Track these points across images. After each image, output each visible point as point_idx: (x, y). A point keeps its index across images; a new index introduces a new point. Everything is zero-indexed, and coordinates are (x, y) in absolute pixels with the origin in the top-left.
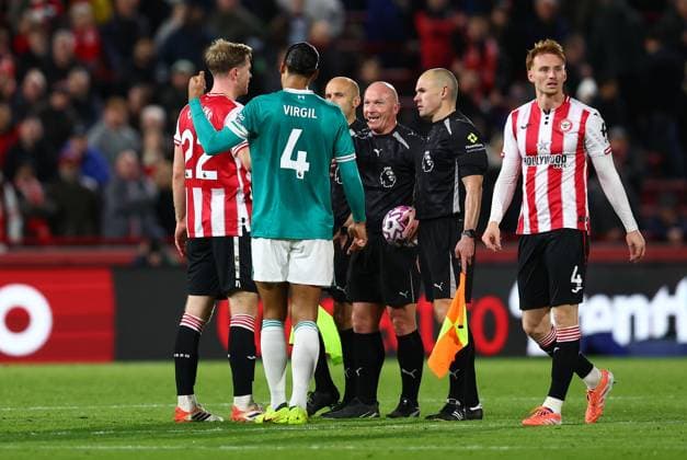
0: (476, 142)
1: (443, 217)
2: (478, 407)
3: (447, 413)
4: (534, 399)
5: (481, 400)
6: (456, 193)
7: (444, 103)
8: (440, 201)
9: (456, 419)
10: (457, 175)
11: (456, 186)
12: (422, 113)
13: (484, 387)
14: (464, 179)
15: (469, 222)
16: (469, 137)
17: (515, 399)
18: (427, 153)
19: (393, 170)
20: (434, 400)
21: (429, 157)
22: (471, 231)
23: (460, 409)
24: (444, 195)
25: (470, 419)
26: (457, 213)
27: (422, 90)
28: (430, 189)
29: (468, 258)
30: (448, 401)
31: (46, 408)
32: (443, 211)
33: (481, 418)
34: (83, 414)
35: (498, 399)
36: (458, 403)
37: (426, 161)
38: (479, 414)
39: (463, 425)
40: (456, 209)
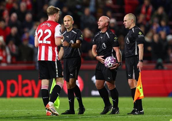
0: (141, 34)
1: (133, 56)
2: (142, 111)
3: (133, 112)
4: (158, 109)
5: (143, 109)
6: (136, 49)
7: (132, 24)
8: (131, 52)
9: (136, 114)
10: (136, 44)
11: (136, 47)
12: (126, 27)
13: (144, 105)
14: (138, 45)
15: (140, 58)
16: (139, 33)
17: (153, 109)
18: (128, 38)
19: (105, 44)
20: (130, 109)
21: (128, 39)
22: (141, 60)
23: (137, 111)
24: (133, 50)
25: (140, 114)
26: (136, 55)
27: (126, 21)
28: (129, 48)
29: (141, 68)
30: (133, 109)
31: (18, 111)
32: (133, 54)
33: (143, 114)
34: (28, 112)
35: (148, 109)
36: (136, 109)
37: (127, 40)
38: (143, 113)
39: (138, 116)
40: (136, 54)
